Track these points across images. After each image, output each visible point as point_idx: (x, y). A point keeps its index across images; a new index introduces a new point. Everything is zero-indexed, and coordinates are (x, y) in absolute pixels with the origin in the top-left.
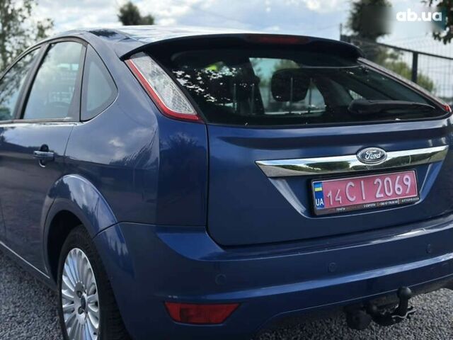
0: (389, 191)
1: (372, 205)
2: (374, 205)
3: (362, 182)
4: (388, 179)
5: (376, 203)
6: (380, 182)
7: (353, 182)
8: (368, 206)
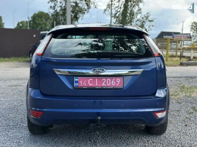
0: (109, 83)
1: (99, 88)
2: (100, 88)
3: (96, 79)
4: (109, 79)
5: (101, 87)
6: (105, 80)
7: (92, 79)
8: (98, 88)
